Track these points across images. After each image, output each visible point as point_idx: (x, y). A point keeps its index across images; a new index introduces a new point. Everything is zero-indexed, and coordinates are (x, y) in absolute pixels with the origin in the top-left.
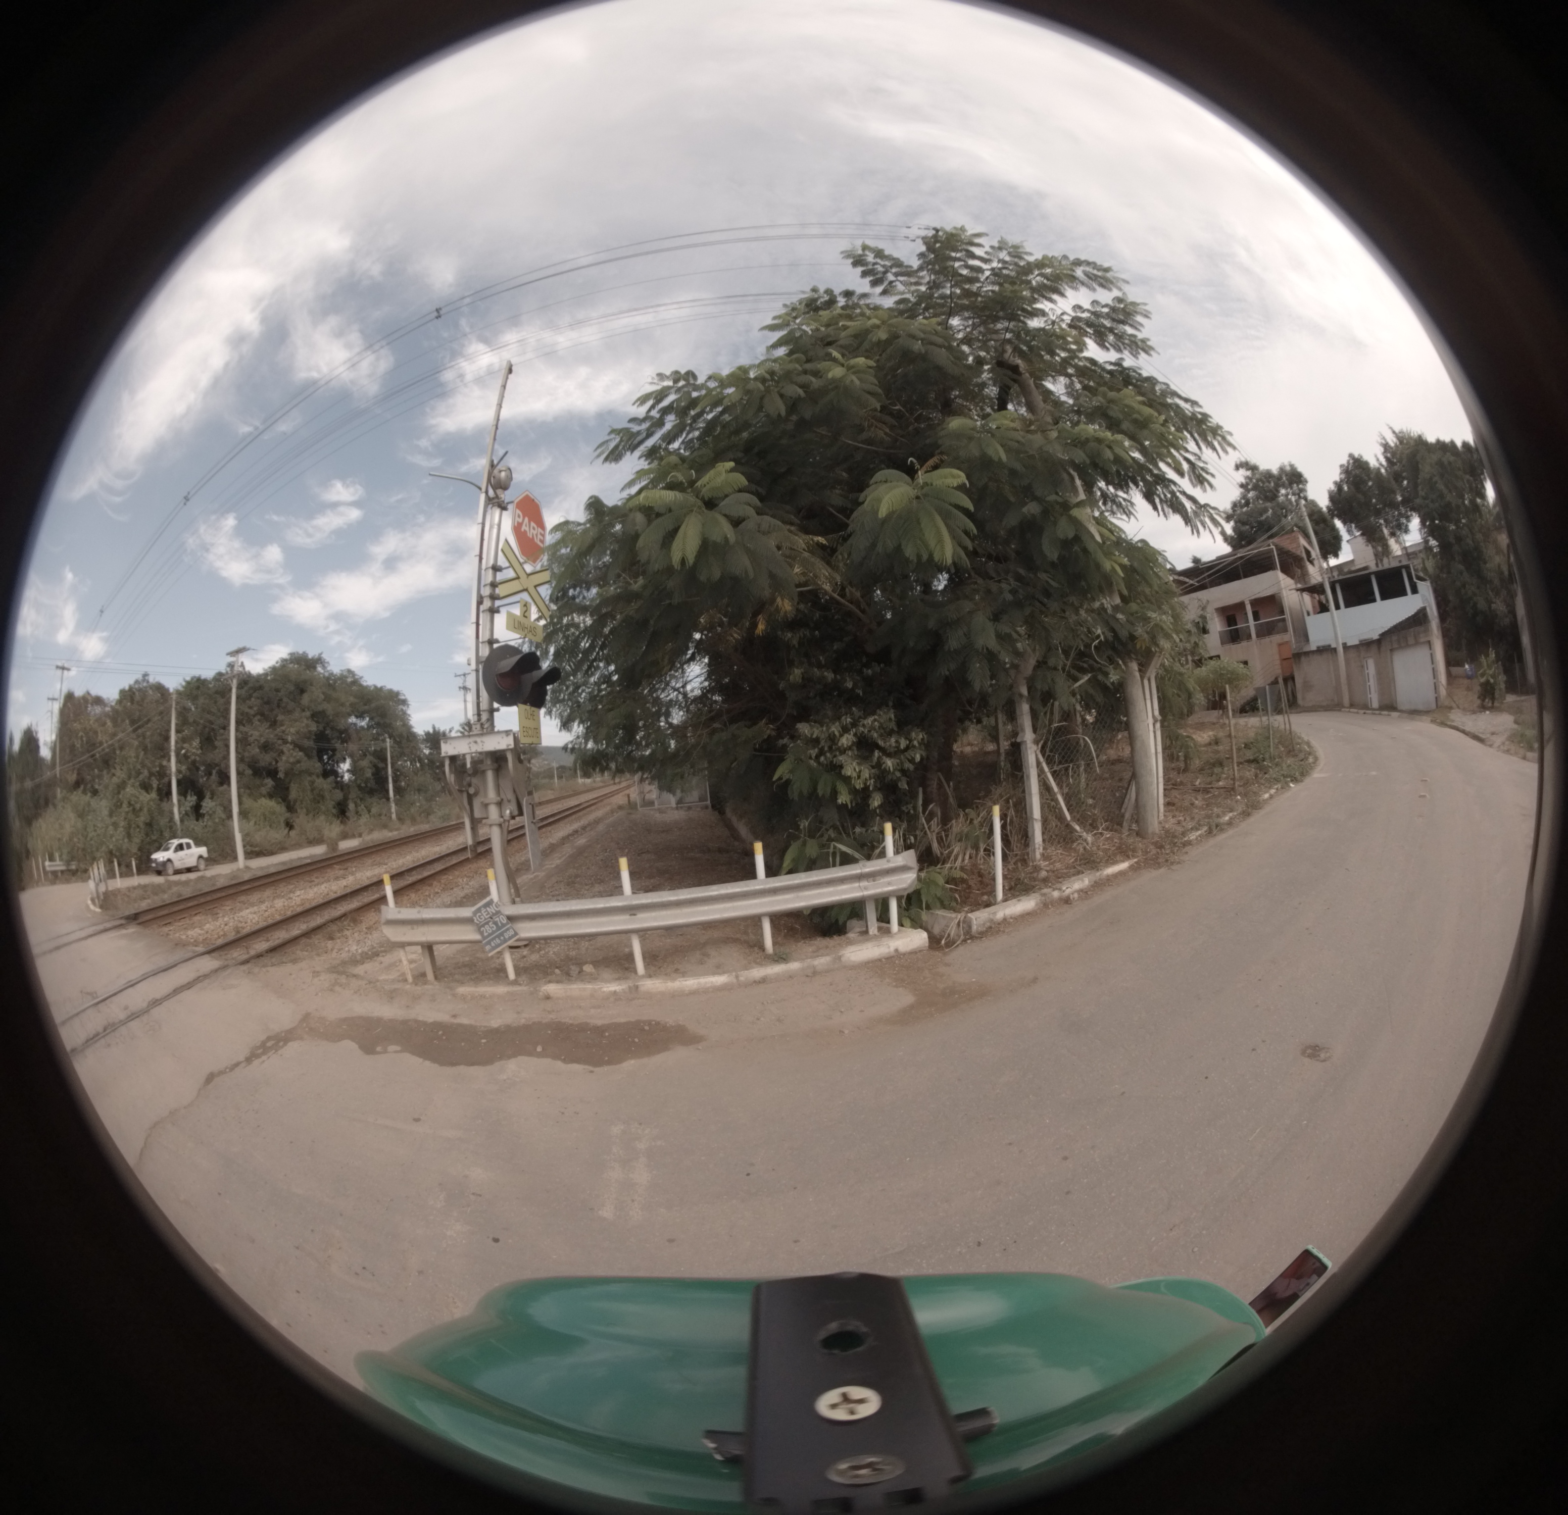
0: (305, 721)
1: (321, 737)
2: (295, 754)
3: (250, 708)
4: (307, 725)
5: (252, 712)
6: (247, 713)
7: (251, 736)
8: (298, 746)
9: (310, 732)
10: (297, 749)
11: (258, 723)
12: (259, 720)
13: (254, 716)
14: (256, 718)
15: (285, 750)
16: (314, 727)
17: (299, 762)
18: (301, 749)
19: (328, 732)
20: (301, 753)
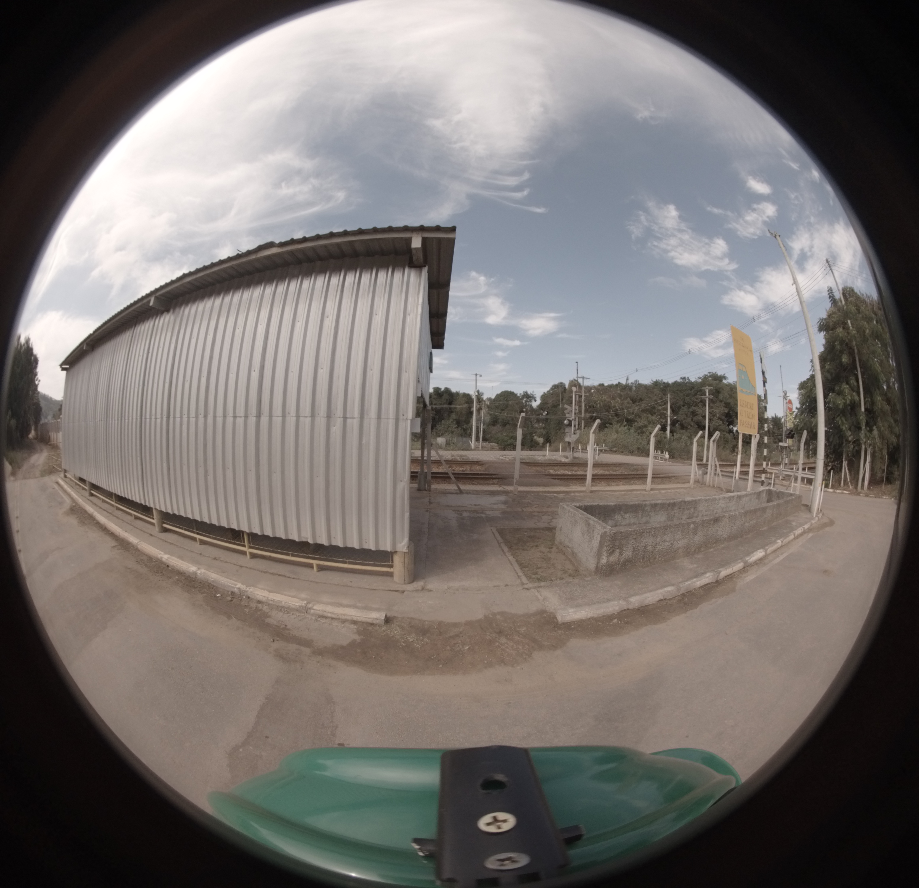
0: (723, 408)
1: (728, 415)
2: (718, 422)
3: (697, 399)
4: (724, 410)
5: (698, 401)
6: (695, 401)
7: (698, 411)
8: (719, 418)
9: (725, 413)
10: (719, 420)
11: (701, 406)
12: (701, 405)
13: (699, 403)
14: (700, 404)
15: (714, 419)
16: (726, 411)
17: (720, 425)
18: (721, 420)
19: (730, 412)
20: (721, 422)
